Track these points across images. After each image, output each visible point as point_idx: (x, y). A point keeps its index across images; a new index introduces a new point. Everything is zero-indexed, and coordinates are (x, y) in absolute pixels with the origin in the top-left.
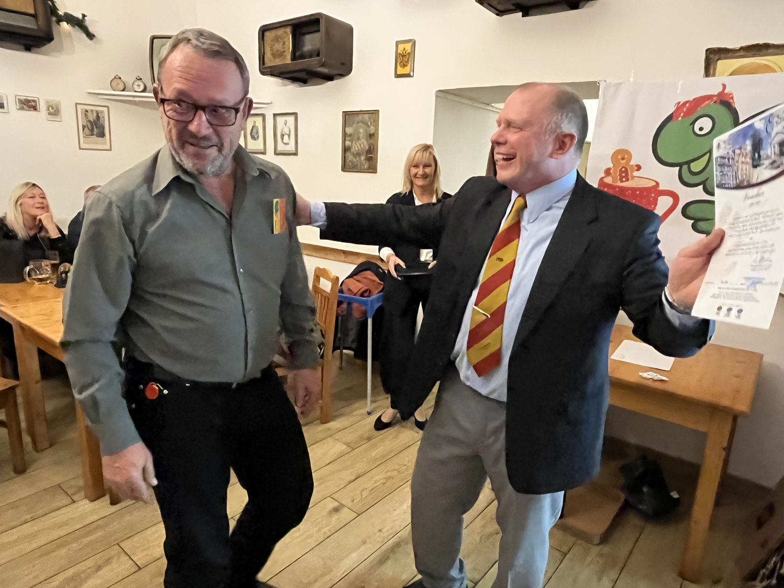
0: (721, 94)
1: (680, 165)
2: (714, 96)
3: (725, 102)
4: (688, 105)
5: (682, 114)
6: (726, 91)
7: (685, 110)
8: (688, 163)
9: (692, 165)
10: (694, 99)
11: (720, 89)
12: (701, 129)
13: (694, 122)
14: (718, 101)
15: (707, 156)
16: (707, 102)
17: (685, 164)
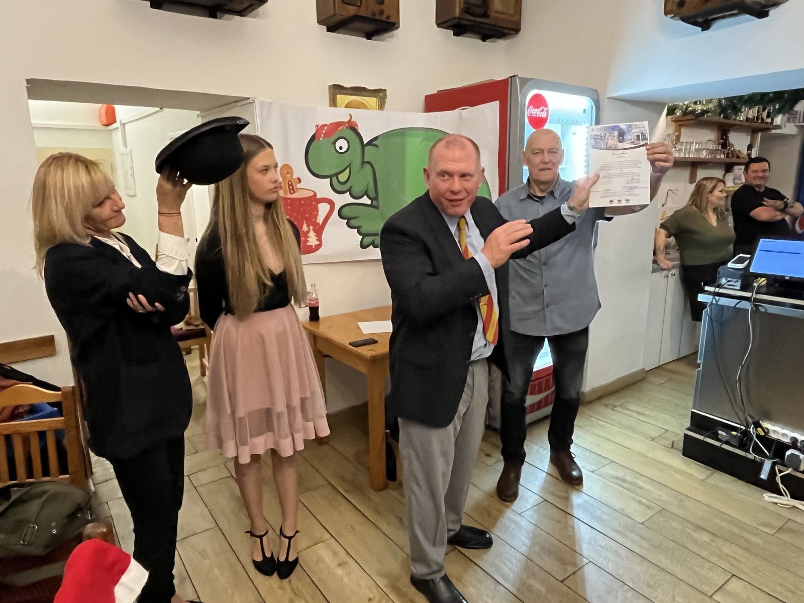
0: (349, 122)
1: (330, 177)
2: (346, 123)
3: (353, 128)
4: (326, 128)
5: (322, 135)
6: (352, 120)
7: (324, 132)
9: (339, 176)
10: (331, 124)
11: (349, 119)
12: (341, 148)
13: (334, 143)
14: (349, 127)
15: (349, 167)
16: (341, 127)
17: (334, 176)
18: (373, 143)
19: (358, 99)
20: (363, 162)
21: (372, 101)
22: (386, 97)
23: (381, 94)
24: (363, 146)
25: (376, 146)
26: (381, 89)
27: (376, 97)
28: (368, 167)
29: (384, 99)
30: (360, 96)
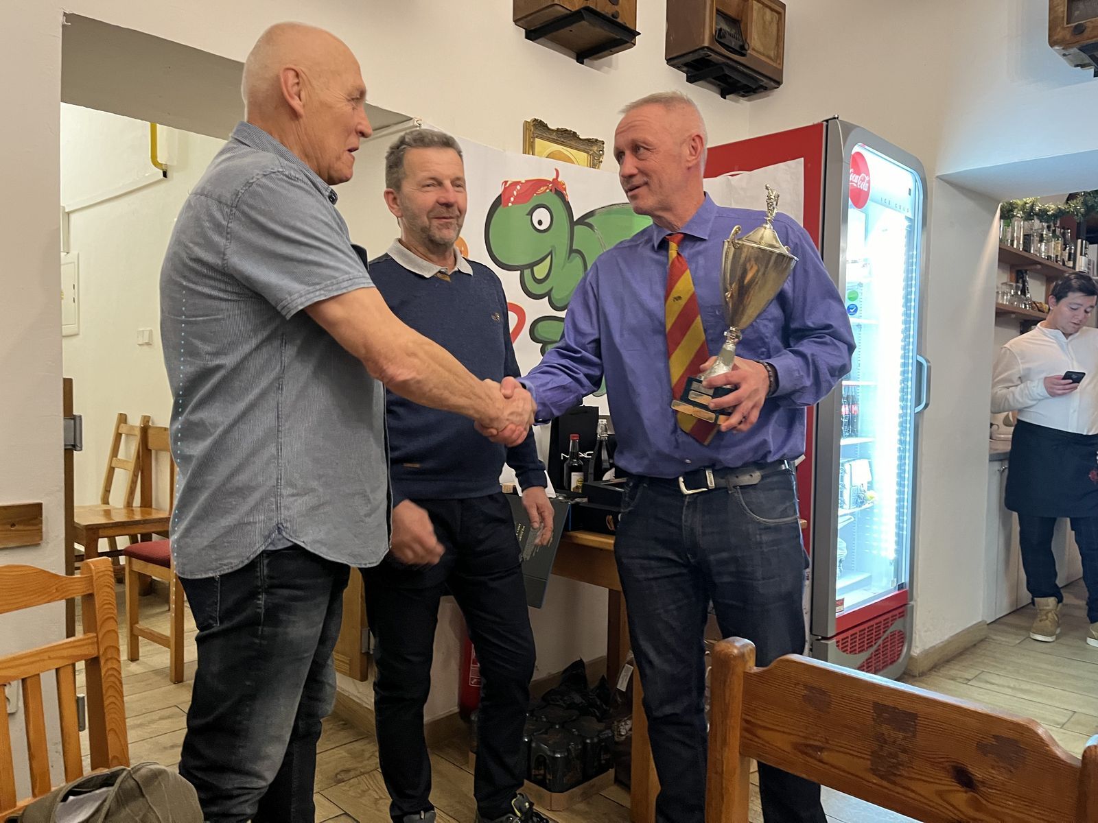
0: (555, 181)
1: (521, 269)
2: (550, 182)
3: (560, 192)
4: (518, 187)
5: (512, 199)
6: (559, 180)
7: (515, 193)
8: (531, 266)
9: (535, 268)
10: (526, 181)
11: (554, 177)
12: (540, 223)
13: (531, 213)
14: (554, 191)
15: (549, 258)
16: (543, 189)
17: (527, 268)
18: (586, 221)
19: (563, 150)
20: (572, 251)
21: (582, 156)
22: (603, 154)
23: (595, 148)
24: (573, 224)
25: (590, 226)
26: (597, 140)
27: (588, 153)
28: (577, 260)
29: (601, 155)
30: (566, 146)
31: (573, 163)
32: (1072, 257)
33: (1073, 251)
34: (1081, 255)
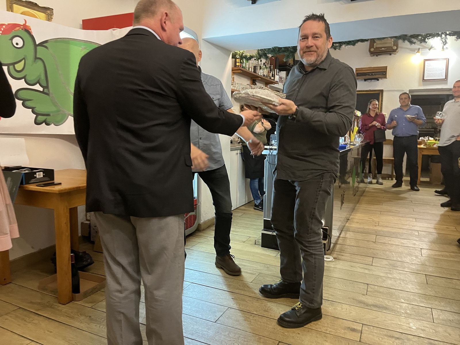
0: (25, 25)
1: (8, 65)
2: (22, 25)
3: (27, 30)
4: (4, 27)
5: (1, 32)
6: (27, 24)
7: (3, 29)
8: (14, 64)
9: (16, 65)
10: (8, 24)
11: (24, 23)
12: (17, 44)
13: (12, 39)
14: (24, 29)
15: (23, 61)
16: (18, 28)
17: (11, 65)
18: (44, 45)
19: (31, 11)
20: (36, 58)
21: (42, 15)
22: (53, 14)
23: (49, 12)
24: (36, 46)
25: (46, 47)
26: (49, 8)
27: (45, 13)
28: (40, 63)
29: (52, 15)
30: (32, 9)
31: (37, 18)
32: (273, 76)
33: (273, 73)
34: (276, 75)
